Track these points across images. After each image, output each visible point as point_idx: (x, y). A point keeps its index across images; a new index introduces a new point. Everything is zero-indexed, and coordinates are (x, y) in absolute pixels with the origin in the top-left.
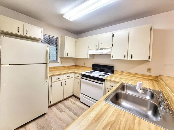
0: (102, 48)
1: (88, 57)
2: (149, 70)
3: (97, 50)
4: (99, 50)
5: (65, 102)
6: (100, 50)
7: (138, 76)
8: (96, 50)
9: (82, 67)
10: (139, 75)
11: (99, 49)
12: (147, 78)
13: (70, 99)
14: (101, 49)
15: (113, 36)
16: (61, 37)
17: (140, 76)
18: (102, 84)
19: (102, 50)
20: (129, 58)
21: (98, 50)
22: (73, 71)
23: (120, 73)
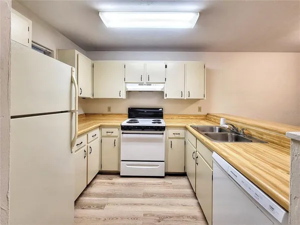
0: (150, 81)
1: (123, 96)
2: (200, 109)
3: (141, 84)
4: (145, 85)
5: (92, 190)
6: (147, 85)
7: (191, 117)
8: (139, 85)
9: (103, 115)
10: (191, 115)
11: (145, 83)
12: (198, 118)
13: (97, 181)
14: (149, 84)
15: (166, 67)
16: (58, 50)
17: (192, 117)
18: (163, 134)
19: (151, 85)
20: (186, 97)
21: (143, 85)
22: (99, 124)
23: (172, 116)
